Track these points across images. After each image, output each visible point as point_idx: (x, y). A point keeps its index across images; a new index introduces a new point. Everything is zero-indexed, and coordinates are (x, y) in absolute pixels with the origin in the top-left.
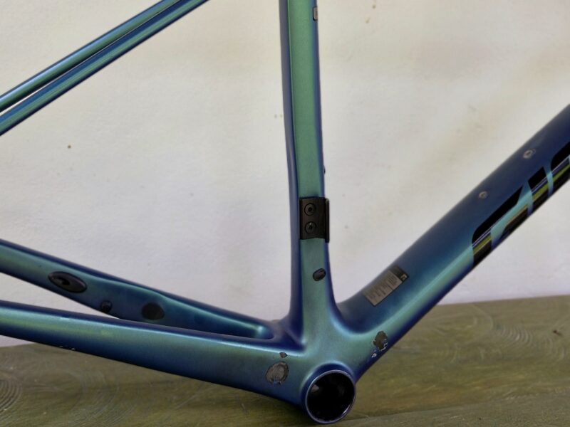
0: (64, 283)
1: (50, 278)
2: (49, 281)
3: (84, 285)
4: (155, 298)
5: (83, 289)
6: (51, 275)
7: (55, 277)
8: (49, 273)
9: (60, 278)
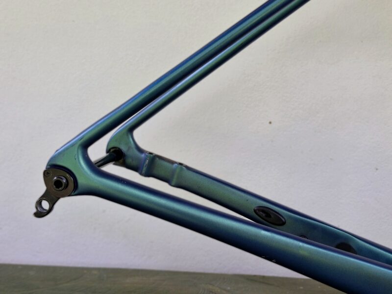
0: (266, 216)
1: (255, 211)
2: (254, 213)
3: (283, 220)
4: (347, 238)
5: (283, 224)
6: (255, 209)
7: (258, 210)
8: (254, 207)
9: (263, 211)
